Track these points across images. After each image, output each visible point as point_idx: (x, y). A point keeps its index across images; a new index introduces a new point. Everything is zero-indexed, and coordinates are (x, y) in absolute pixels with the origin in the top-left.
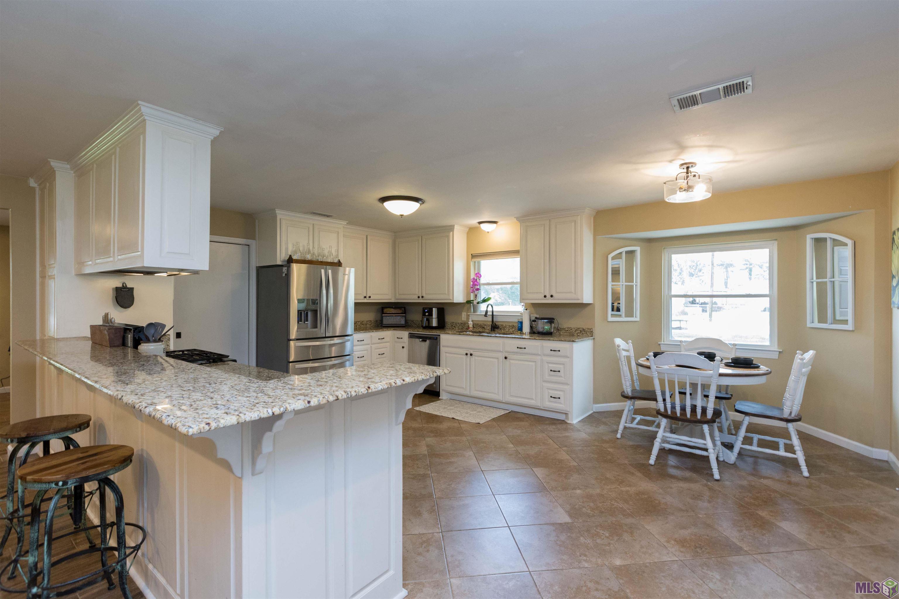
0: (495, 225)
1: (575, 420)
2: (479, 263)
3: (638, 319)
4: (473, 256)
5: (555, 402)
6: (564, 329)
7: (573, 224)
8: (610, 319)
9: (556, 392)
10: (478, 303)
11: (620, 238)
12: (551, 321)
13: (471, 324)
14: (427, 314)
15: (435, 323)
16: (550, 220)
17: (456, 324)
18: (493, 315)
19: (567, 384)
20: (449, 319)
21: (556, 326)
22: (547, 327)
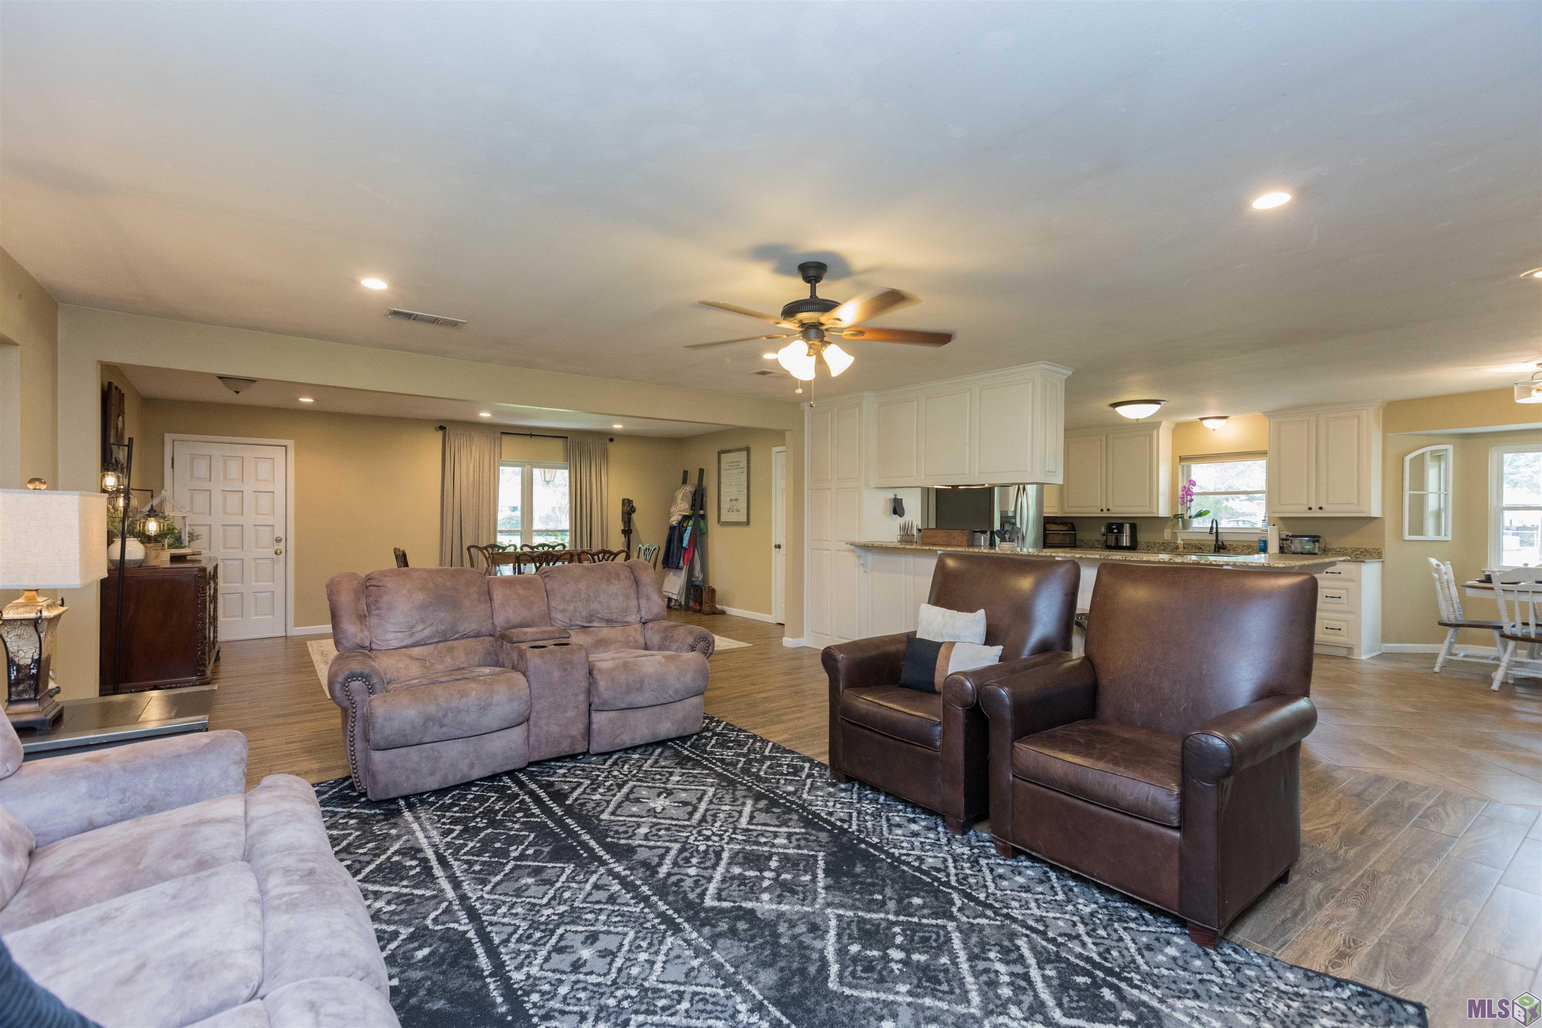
0: (1225, 421)
1: (1364, 655)
2: (1189, 467)
3: (1449, 538)
4: (1182, 459)
5: (1334, 635)
6: (1334, 549)
7: (1356, 420)
8: (1407, 537)
9: (1335, 623)
10: (1190, 517)
11: (1427, 435)
12: (1315, 539)
13: (1180, 542)
14: (1115, 531)
15: (1126, 541)
16: (1317, 416)
17: (1154, 544)
18: (1217, 532)
19: (1352, 613)
20: (1142, 537)
21: (1323, 546)
22: (1308, 547)
